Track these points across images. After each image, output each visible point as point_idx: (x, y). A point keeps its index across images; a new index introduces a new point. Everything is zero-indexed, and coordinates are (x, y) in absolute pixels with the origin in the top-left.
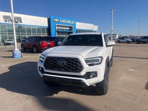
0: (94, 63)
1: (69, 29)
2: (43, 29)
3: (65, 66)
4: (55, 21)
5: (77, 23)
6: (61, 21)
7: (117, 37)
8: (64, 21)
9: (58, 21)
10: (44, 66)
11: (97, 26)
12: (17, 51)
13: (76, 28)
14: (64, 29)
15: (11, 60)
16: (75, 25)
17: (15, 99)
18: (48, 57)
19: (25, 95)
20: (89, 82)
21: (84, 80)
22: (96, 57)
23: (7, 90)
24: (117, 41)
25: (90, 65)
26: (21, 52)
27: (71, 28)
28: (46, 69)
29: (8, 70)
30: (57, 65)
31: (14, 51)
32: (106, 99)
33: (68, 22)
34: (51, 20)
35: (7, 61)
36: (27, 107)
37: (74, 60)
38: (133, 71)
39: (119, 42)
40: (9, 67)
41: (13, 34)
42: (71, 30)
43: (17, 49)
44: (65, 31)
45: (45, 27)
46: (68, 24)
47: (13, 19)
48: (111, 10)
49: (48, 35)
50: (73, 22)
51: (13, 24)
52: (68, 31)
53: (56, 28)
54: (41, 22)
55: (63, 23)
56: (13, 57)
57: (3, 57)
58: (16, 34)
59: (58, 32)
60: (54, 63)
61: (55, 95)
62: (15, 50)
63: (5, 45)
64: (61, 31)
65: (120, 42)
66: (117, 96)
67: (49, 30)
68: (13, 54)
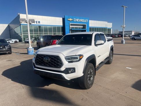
0: (73, 61)
1: (82, 27)
2: (58, 28)
3: (49, 62)
4: (69, 20)
5: (90, 21)
6: (75, 20)
7: (133, 34)
8: (77, 20)
9: (72, 20)
10: (35, 62)
11: (112, 23)
12: (31, 48)
13: (90, 26)
14: (77, 28)
15: (26, 56)
16: (88, 23)
17: (14, 88)
18: (38, 55)
19: (23, 85)
20: (68, 77)
21: (63, 74)
22: (76, 55)
23: (12, 80)
24: (131, 38)
25: (69, 62)
26: (34, 49)
27: (84, 26)
28: (37, 64)
29: (20, 65)
30: (44, 61)
31: (28, 48)
32: (88, 93)
33: (82, 20)
34: (66, 19)
35: (22, 57)
36: (20, 94)
37: (56, 57)
38: (130, 69)
39: (133, 39)
40: (21, 62)
41: (28, 33)
42: (84, 29)
43: (31, 47)
44: (78, 29)
45: (60, 26)
46: (81, 22)
47: (28, 21)
48: (123, 6)
49: (62, 33)
50: (86, 21)
51: (27, 24)
52: (81, 29)
53: (70, 26)
54: (57, 21)
55: (77, 22)
56: (27, 54)
57: (20, 53)
58: (30, 33)
59: (72, 31)
60: (41, 60)
61: (46, 87)
62: (30, 48)
63: (25, 43)
64: (74, 29)
65: (135, 40)
66: (98, 91)
67: (63, 28)
68: (28, 51)
